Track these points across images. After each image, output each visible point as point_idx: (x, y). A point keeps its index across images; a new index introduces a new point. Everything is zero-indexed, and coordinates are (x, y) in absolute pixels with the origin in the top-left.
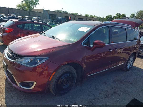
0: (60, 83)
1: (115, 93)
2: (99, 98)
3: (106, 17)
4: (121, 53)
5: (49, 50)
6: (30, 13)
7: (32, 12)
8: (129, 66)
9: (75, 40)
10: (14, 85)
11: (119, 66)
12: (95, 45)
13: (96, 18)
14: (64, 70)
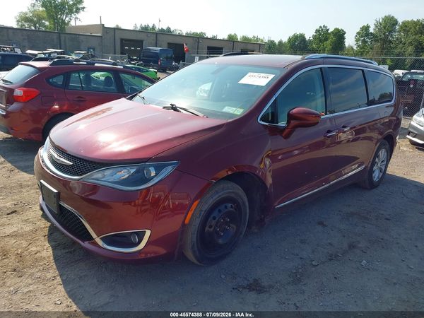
0: (212, 229)
1: (352, 246)
2: (314, 263)
3: (290, 40)
4: (348, 141)
5: (176, 143)
6: (62, 39)
7: (66, 35)
8: (376, 175)
9: (238, 112)
10: (86, 244)
11: (346, 178)
12: (292, 122)
13: (260, 44)
14: (220, 194)
